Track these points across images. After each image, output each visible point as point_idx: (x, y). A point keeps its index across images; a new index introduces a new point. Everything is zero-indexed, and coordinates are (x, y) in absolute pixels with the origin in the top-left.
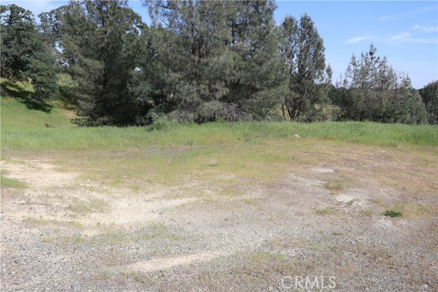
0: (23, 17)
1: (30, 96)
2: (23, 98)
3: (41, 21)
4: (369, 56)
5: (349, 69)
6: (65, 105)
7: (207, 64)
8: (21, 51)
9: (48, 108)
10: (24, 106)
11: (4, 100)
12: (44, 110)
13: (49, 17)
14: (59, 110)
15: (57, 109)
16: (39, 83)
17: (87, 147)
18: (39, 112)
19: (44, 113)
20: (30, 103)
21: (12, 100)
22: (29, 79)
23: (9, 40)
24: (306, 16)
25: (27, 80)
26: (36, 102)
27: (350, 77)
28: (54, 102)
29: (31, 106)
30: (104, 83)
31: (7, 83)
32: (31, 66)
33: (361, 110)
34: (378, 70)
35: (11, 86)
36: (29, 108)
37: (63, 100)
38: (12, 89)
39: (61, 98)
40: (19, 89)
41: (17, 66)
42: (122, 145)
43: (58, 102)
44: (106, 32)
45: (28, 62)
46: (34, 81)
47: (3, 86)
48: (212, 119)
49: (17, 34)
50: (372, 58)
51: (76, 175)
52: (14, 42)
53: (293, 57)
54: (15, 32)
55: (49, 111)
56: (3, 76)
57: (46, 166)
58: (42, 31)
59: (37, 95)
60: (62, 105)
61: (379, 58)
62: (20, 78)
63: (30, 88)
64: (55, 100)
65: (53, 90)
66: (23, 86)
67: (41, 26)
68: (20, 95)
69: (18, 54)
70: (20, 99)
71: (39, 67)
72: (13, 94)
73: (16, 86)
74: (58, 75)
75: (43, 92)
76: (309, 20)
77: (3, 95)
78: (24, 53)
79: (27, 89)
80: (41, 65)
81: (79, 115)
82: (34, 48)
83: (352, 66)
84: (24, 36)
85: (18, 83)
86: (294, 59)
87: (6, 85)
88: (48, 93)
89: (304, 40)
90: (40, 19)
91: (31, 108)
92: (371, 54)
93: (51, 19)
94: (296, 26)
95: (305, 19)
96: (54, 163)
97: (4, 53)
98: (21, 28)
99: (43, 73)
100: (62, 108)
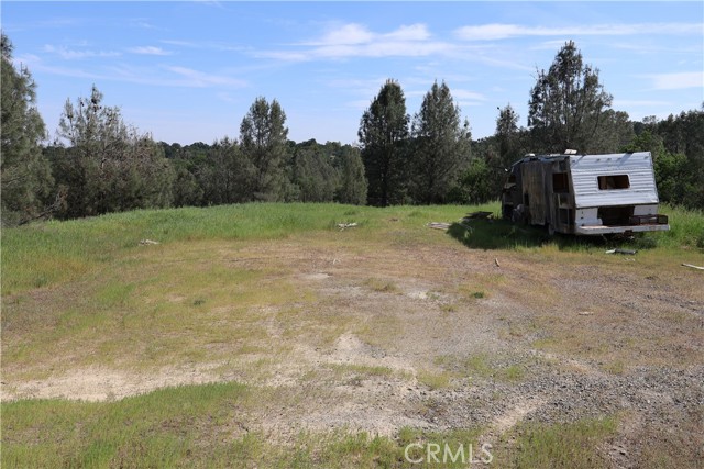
50: (97, 108)
83: (67, 120)
92: (94, 101)
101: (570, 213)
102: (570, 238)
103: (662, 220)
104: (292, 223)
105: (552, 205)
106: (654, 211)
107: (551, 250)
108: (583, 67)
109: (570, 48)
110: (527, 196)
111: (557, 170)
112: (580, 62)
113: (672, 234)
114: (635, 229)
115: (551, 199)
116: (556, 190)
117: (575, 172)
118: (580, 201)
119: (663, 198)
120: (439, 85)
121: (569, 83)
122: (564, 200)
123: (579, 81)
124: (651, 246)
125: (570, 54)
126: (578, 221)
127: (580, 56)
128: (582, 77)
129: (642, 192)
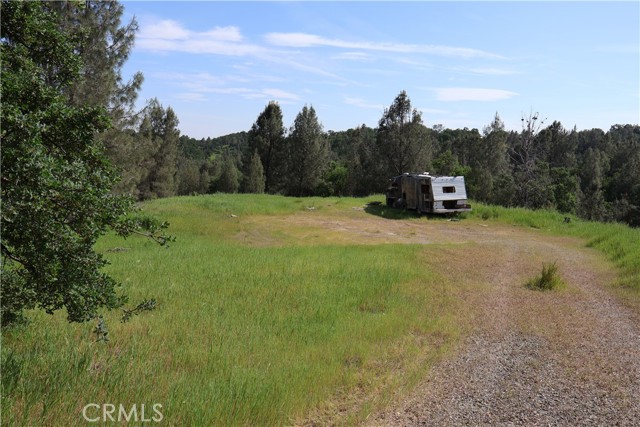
101: (431, 203)
102: (432, 215)
103: (468, 207)
104: (284, 206)
105: (421, 199)
106: (465, 203)
107: (424, 219)
108: (412, 109)
109: (403, 95)
110: (405, 195)
111: (424, 183)
112: (409, 105)
113: (472, 213)
114: (458, 210)
115: (420, 197)
116: (423, 192)
117: (433, 185)
118: (436, 198)
119: (468, 197)
120: (309, 108)
121: (402, 118)
122: (427, 197)
123: (409, 118)
124: (464, 218)
125: (403, 99)
126: (435, 207)
127: (409, 101)
128: (412, 116)
129: (460, 195)
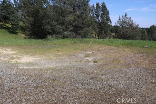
0: (8, 2)
1: (10, 29)
2: (8, 30)
3: (14, 3)
4: (125, 17)
5: (118, 21)
6: (22, 32)
7: (65, 20)
8: (7, 14)
9: (17, 33)
10: (8, 32)
11: (2, 30)
12: (15, 34)
13: (17, 1)
14: (20, 34)
15: (19, 33)
16: (13, 24)
17: (23, 45)
18: (13, 35)
19: (15, 35)
20: (10, 31)
21: (4, 30)
22: (10, 23)
23: (3, 10)
24: (103, 3)
25: (9, 24)
26: (12, 31)
27: (118, 24)
28: (19, 31)
29: (11, 32)
30: (34, 25)
31: (3, 24)
32: (11, 19)
33: (121, 35)
34: (128, 21)
35: (4, 25)
36: (10, 33)
37: (22, 30)
38: (4, 26)
39: (21, 30)
40: (7, 26)
41: (6, 19)
42: (34, 45)
43: (20, 31)
44: (34, 8)
45: (9, 18)
46: (12, 24)
47: (1, 25)
48: (67, 37)
49: (6, 8)
50: (126, 17)
51: (17, 52)
52: (5, 10)
53: (99, 17)
54: (5, 7)
55: (16, 34)
56: (1, 22)
57: (9, 50)
58: (15, 6)
59: (13, 28)
60: (21, 32)
61: (128, 18)
62: (7, 23)
63: (10, 26)
64: (19, 30)
65: (18, 27)
66: (8, 25)
67: (14, 4)
68: (7, 28)
69: (6, 15)
70: (7, 30)
71: (13, 19)
72: (4, 28)
73: (6, 26)
74: (19, 22)
75: (15, 28)
76: (104, 4)
77: (1, 29)
78: (8, 14)
79: (9, 27)
80: (13, 18)
81: (25, 36)
82: (11, 13)
83: (119, 20)
84: (8, 9)
85: (6, 24)
86: (99, 18)
87: (2, 25)
88: (16, 28)
89: (103, 11)
90: (14, 2)
91: (11, 33)
92: (126, 16)
93: (18, 2)
94: (100, 6)
95: (103, 4)
96: (12, 49)
97: (1, 14)
98: (7, 6)
99: (14, 21)
100: (21, 33)
